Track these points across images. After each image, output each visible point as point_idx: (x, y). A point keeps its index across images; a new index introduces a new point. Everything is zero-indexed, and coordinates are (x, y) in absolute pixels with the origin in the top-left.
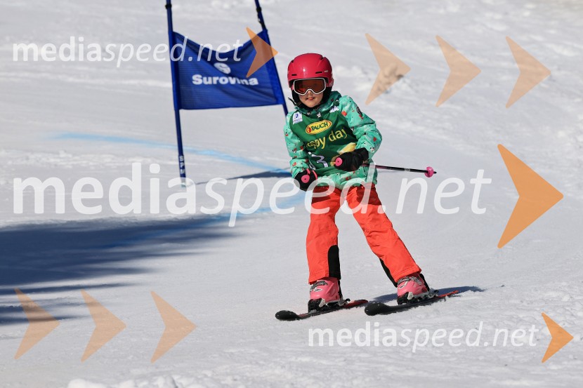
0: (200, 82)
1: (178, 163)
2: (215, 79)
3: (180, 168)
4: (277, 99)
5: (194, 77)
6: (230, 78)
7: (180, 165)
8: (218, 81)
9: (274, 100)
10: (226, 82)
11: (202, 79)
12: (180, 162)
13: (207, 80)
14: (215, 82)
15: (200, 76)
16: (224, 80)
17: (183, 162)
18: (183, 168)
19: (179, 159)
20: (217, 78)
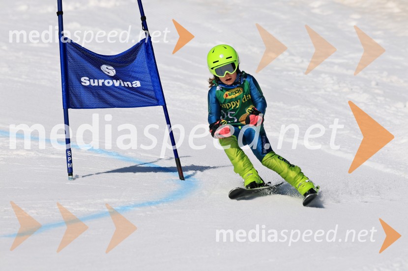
0: (88, 83)
2: (101, 81)
3: (68, 162)
4: (158, 100)
5: (83, 79)
6: (115, 81)
7: (67, 159)
8: (103, 83)
9: (155, 102)
10: (111, 84)
11: (89, 80)
12: (67, 157)
13: (94, 83)
14: (101, 84)
15: (88, 79)
16: (109, 83)
17: (71, 156)
18: (71, 162)
19: (67, 154)
20: (103, 81)
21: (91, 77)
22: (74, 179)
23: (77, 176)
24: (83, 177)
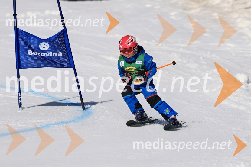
0: (32, 54)
1: (17, 97)
2: (39, 54)
3: (19, 100)
4: (71, 65)
5: (29, 51)
6: (46, 54)
7: (19, 98)
8: (40, 54)
9: (69, 65)
10: (44, 55)
11: (33, 52)
12: (19, 96)
13: (35, 54)
14: (39, 55)
15: (32, 51)
16: (43, 55)
17: (21, 96)
18: (21, 99)
19: (18, 95)
20: (40, 53)
21: (34, 50)
22: (22, 109)
23: (24, 108)
24: (28, 108)
